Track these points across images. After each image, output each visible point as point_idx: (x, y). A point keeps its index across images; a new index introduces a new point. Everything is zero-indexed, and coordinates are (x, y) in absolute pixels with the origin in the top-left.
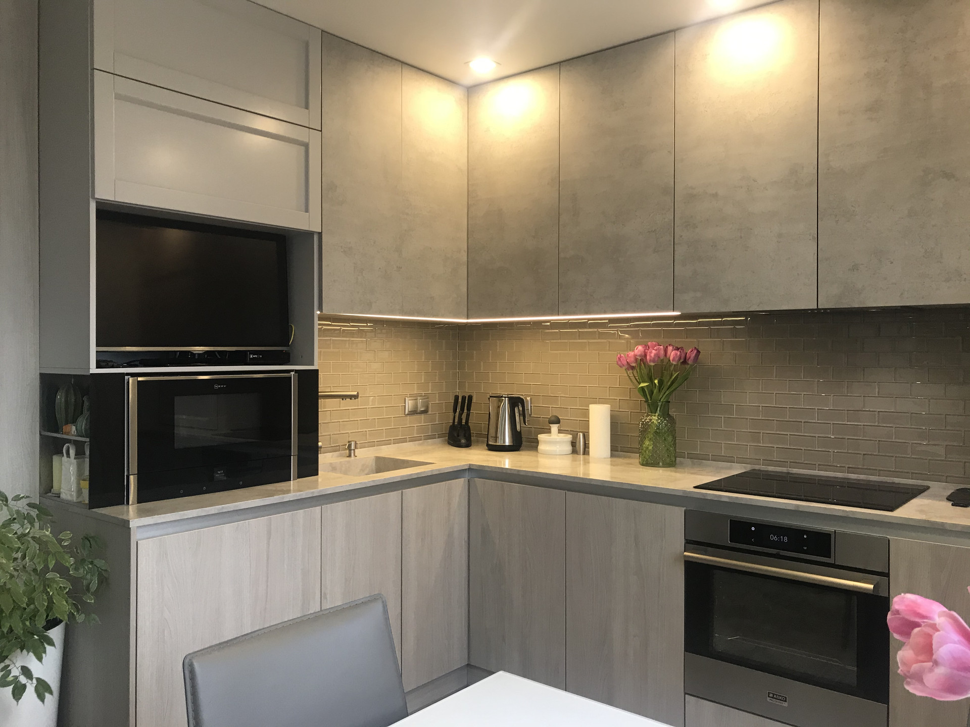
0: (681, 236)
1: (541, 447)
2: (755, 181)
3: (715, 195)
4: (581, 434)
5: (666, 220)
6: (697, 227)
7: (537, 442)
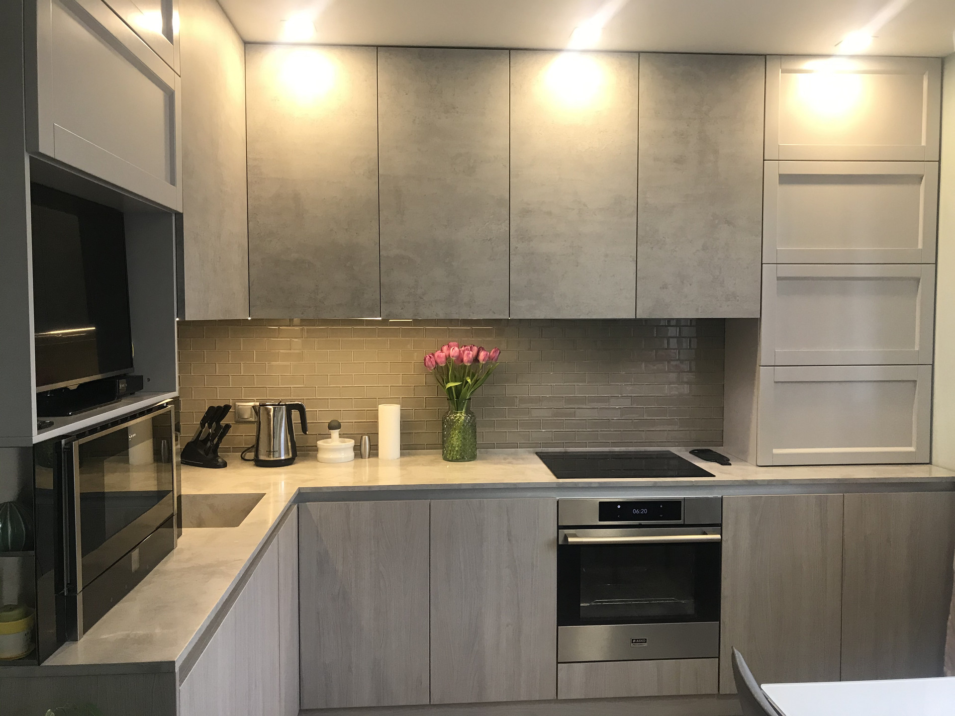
0: (517, 248)
1: (321, 455)
2: (585, 205)
3: (549, 213)
4: (367, 437)
5: (501, 231)
6: (532, 241)
7: (316, 449)
